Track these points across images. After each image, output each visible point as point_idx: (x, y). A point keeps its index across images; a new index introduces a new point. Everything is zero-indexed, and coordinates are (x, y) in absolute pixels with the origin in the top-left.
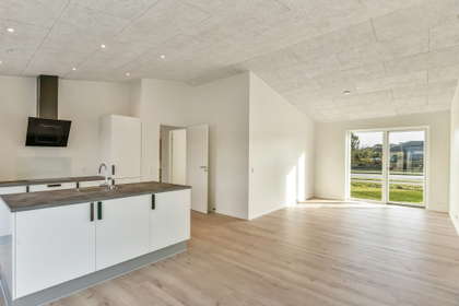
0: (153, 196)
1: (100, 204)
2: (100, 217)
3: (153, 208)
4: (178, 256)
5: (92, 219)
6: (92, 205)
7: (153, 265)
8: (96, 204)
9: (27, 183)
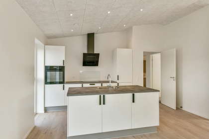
0: (133, 95)
1: (104, 96)
2: (104, 104)
3: (133, 102)
4: (151, 135)
5: (100, 104)
6: (100, 96)
7: (134, 137)
8: (102, 96)
9: (82, 83)
